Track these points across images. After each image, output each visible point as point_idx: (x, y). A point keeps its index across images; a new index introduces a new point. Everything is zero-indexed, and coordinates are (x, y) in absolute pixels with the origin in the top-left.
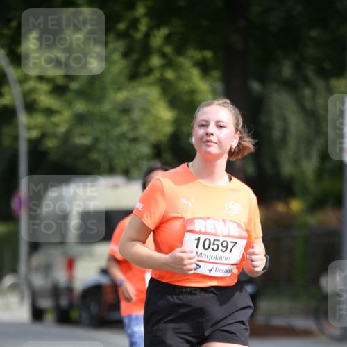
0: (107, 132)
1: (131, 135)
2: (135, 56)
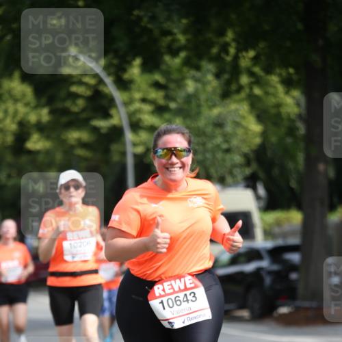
0: (204, 144)
1: (225, 146)
2: (226, 76)
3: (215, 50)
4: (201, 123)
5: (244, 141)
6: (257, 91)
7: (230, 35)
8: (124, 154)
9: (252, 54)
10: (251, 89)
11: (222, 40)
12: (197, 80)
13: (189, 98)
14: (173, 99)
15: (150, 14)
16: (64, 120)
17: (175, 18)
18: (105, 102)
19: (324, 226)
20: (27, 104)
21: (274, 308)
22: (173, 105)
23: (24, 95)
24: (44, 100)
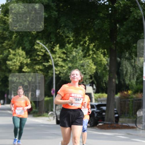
1: (84, 72)
2: (85, 51)
3: (81, 43)
4: (77, 65)
5: (90, 71)
6: (95, 56)
7: (87, 39)
8: (53, 74)
9: (93, 44)
10: (93, 55)
11: (84, 40)
12: (76, 52)
13: (74, 57)
14: (69, 57)
15: (63, 31)
16: (34, 62)
17: (70, 33)
18: (48, 57)
19: (114, 99)
20: (23, 57)
21: (98, 123)
22: (68, 59)
23: (23, 54)
24: (29, 56)
